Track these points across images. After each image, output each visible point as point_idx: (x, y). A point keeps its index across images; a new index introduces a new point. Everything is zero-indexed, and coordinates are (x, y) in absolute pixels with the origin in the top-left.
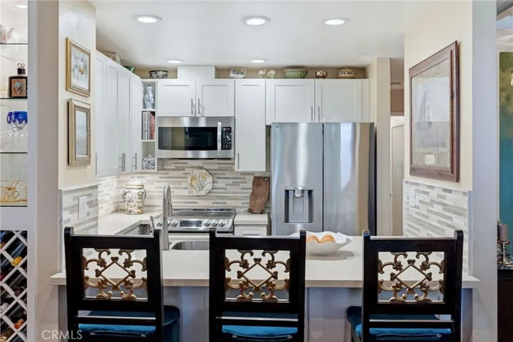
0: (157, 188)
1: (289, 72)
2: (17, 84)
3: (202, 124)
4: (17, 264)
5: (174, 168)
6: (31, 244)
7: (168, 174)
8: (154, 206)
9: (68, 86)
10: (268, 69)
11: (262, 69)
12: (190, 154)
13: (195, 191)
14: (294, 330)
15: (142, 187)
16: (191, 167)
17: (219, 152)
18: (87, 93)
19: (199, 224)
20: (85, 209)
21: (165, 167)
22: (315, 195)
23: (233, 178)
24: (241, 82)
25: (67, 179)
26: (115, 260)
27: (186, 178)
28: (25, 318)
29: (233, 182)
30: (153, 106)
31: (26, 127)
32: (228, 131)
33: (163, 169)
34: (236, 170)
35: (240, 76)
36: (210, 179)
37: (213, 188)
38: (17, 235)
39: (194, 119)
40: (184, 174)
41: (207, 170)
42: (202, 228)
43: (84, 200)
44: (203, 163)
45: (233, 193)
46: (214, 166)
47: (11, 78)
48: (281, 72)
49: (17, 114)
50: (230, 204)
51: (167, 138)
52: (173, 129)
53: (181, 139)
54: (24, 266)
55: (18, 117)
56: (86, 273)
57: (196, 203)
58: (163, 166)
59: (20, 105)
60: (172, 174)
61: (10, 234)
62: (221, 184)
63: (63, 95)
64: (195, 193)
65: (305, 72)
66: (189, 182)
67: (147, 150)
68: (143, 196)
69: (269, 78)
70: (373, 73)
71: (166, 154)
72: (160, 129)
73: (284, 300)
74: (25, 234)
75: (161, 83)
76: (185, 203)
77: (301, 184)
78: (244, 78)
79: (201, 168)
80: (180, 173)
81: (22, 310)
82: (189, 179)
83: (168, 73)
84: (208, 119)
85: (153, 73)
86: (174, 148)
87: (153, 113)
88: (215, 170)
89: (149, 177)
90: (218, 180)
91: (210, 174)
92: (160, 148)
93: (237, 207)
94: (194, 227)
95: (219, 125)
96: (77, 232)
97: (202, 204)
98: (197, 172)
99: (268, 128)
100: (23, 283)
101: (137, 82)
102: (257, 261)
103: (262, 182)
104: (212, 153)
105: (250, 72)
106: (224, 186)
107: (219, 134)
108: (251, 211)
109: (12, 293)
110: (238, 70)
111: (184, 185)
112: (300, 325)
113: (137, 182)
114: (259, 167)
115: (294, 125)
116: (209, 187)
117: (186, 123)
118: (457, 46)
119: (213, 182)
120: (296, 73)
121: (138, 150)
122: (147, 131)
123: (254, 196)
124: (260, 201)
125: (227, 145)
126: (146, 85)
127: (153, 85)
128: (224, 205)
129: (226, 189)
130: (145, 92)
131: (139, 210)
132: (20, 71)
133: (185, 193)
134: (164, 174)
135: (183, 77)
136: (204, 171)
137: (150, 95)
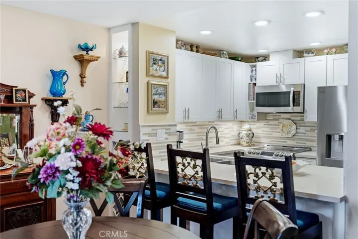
0: (263, 131)
5: (272, 119)
7: (268, 122)
8: (260, 143)
10: (331, 48)
11: (326, 48)
13: (284, 134)
15: (250, 130)
16: (283, 119)
17: (292, 108)
19: (272, 154)
20: (162, 136)
21: (267, 118)
23: (310, 126)
24: (310, 59)
27: (279, 125)
29: (311, 129)
30: (255, 79)
32: (298, 94)
33: (266, 120)
34: (305, 120)
35: (311, 55)
36: (294, 126)
37: (296, 133)
40: (279, 123)
41: (292, 120)
43: (162, 131)
44: (291, 116)
45: (310, 137)
50: (308, 144)
57: (286, 142)
58: (266, 117)
60: (271, 122)
62: (302, 130)
64: (285, 136)
66: (281, 128)
69: (332, 54)
72: (257, 94)
75: (260, 65)
76: (279, 142)
78: (314, 56)
79: (289, 119)
80: (276, 122)
82: (281, 126)
83: (265, 58)
86: (265, 106)
87: (255, 84)
88: (298, 120)
89: (258, 125)
90: (300, 127)
91: (295, 123)
92: (257, 105)
93: (313, 147)
95: (292, 90)
97: (290, 143)
98: (286, 122)
105: (318, 52)
106: (304, 131)
110: (309, 51)
111: (279, 130)
116: (294, 132)
119: (297, 129)
122: (252, 95)
127: (255, 66)
128: (304, 145)
129: (305, 133)
131: (247, 144)
133: (279, 135)
134: (267, 122)
135: (274, 60)
136: (291, 121)
137: (254, 73)
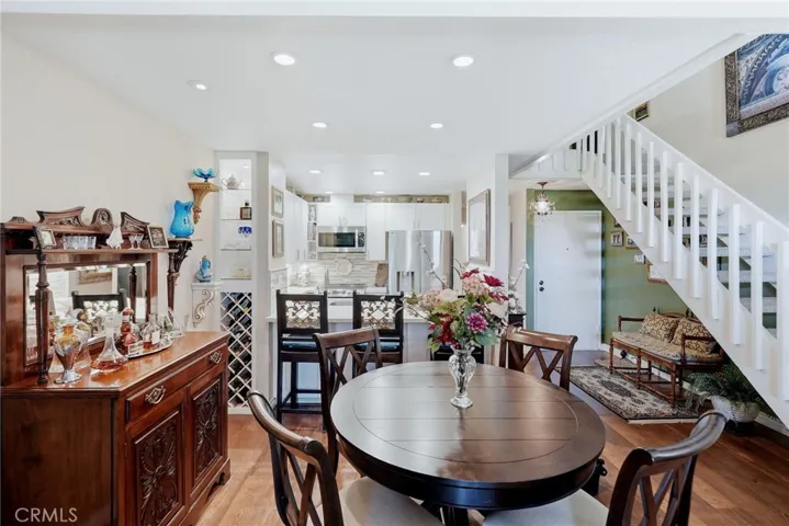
1: (400, 199)
2: (245, 211)
3: (345, 231)
4: (246, 311)
5: (328, 258)
6: (254, 300)
7: (324, 262)
9: (273, 213)
10: (386, 197)
11: (383, 196)
12: (337, 249)
13: (341, 273)
14: (398, 344)
15: (308, 270)
16: (338, 258)
17: (357, 248)
18: (281, 216)
19: (344, 293)
20: (281, 281)
22: (415, 274)
23: (365, 265)
24: (370, 204)
25: (273, 264)
26: (303, 307)
27: (335, 264)
28: (250, 341)
29: (365, 267)
30: (315, 219)
31: (250, 235)
32: (362, 235)
33: (322, 259)
34: (367, 259)
35: (369, 201)
36: (350, 265)
37: (352, 271)
38: (246, 295)
39: (341, 228)
40: (335, 262)
41: (348, 260)
42: (346, 295)
43: (281, 276)
44: (346, 255)
45: (365, 274)
46: (353, 256)
47: (241, 209)
48: (396, 199)
49: (245, 228)
50: (362, 281)
51: (323, 240)
52: (327, 234)
53: (332, 240)
54: (250, 312)
55: (247, 230)
56: (287, 314)
57: (342, 280)
58: (321, 257)
59: (246, 224)
60: (328, 262)
61: (242, 295)
62: (357, 268)
63: (271, 218)
65: (410, 199)
66: (338, 267)
67: (311, 247)
68: (308, 276)
69: (388, 202)
70: (451, 199)
71: (323, 249)
72: (320, 234)
73: (393, 327)
74: (250, 295)
75: (321, 206)
76: (336, 280)
77: (408, 269)
78: (372, 202)
79: (345, 258)
80: (332, 262)
81: (248, 337)
82: (338, 265)
83: (325, 199)
84: (349, 228)
85: (315, 198)
86: (327, 246)
87: (315, 224)
88: (354, 260)
89: (313, 265)
90: (356, 266)
91: (351, 262)
92: (320, 245)
93: (368, 283)
94: (340, 295)
95: (357, 232)
96: (282, 292)
97: (345, 281)
98: (342, 261)
99: (387, 233)
100: (250, 322)
101: (305, 204)
102: (378, 307)
103: (383, 267)
104: (351, 249)
105: (375, 198)
106: (359, 269)
107: (357, 237)
108: (376, 285)
109: (243, 328)
111: (336, 269)
112: (401, 341)
113: (304, 267)
114: (381, 258)
115: (404, 232)
116: (350, 270)
117: (336, 231)
118: (489, 191)
119: (352, 267)
120: (404, 199)
121: (306, 247)
122: (311, 235)
123: (378, 276)
124: (381, 279)
125: (361, 244)
126: (310, 206)
127: (315, 206)
129: (360, 271)
130: (310, 211)
132: (247, 204)
133: (337, 274)
134: (322, 262)
135: (334, 202)
137: (313, 213)
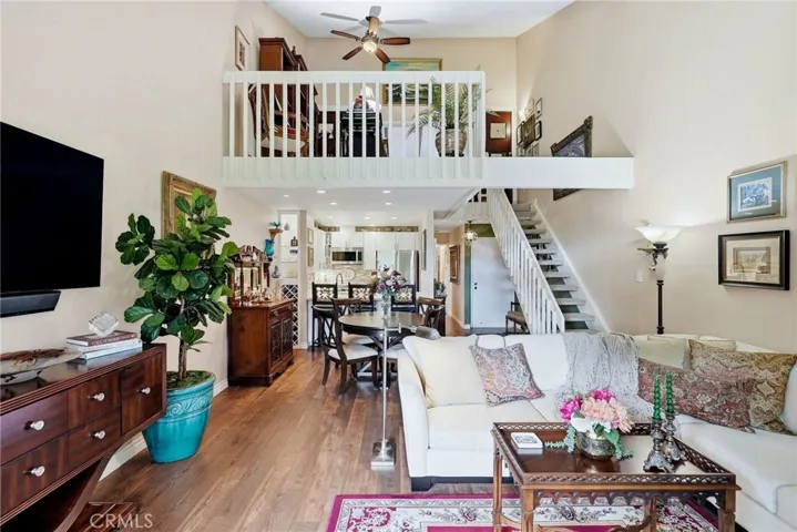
1: (386, 229)
2: (293, 242)
3: (351, 250)
4: (295, 295)
5: (338, 268)
6: (299, 288)
9: (308, 241)
10: (377, 227)
11: (374, 228)
12: (345, 262)
16: (346, 268)
17: (357, 261)
18: (312, 243)
20: (313, 279)
23: (363, 272)
24: (366, 233)
25: (309, 271)
26: (325, 291)
28: (297, 310)
29: (363, 274)
30: (330, 243)
31: (296, 254)
32: (360, 253)
33: (334, 269)
34: (364, 269)
36: (353, 273)
38: (294, 286)
39: (347, 248)
41: (352, 269)
44: (351, 266)
46: (355, 267)
47: (292, 240)
48: (383, 229)
49: (294, 251)
51: (337, 256)
52: (338, 252)
53: (342, 256)
54: (297, 295)
56: (317, 295)
58: (334, 267)
59: (295, 248)
60: (338, 271)
61: (292, 286)
63: (307, 245)
65: (392, 229)
67: (327, 261)
70: (419, 230)
71: (335, 262)
72: (333, 253)
74: (297, 285)
75: (333, 234)
78: (367, 231)
79: (350, 268)
80: (342, 271)
81: (296, 308)
83: (336, 229)
84: (353, 249)
85: (329, 229)
86: (339, 260)
87: (330, 246)
88: (356, 269)
90: (357, 274)
91: (354, 271)
92: (334, 260)
95: (357, 251)
96: (315, 284)
98: (348, 270)
99: (377, 252)
100: (297, 300)
101: (324, 233)
102: (361, 291)
104: (354, 262)
105: (369, 229)
106: (359, 276)
107: (357, 255)
110: (364, 228)
113: (323, 274)
114: (373, 268)
117: (344, 250)
119: (355, 274)
120: (388, 229)
121: (324, 261)
122: (327, 253)
125: (360, 259)
126: (326, 234)
127: (329, 234)
130: (327, 238)
132: (294, 238)
134: (335, 271)
135: (342, 231)
137: (329, 239)
